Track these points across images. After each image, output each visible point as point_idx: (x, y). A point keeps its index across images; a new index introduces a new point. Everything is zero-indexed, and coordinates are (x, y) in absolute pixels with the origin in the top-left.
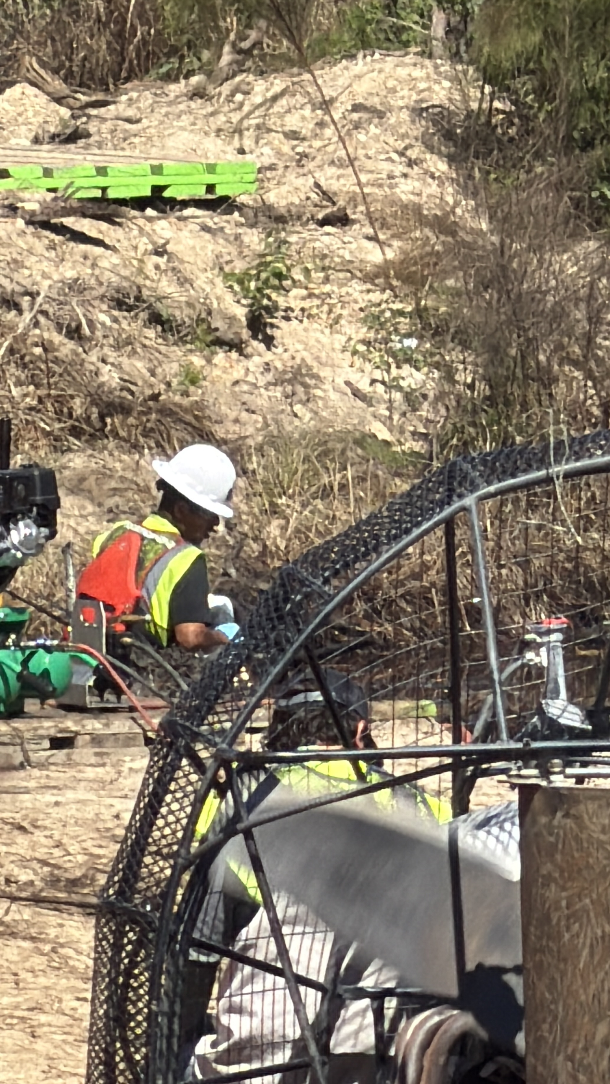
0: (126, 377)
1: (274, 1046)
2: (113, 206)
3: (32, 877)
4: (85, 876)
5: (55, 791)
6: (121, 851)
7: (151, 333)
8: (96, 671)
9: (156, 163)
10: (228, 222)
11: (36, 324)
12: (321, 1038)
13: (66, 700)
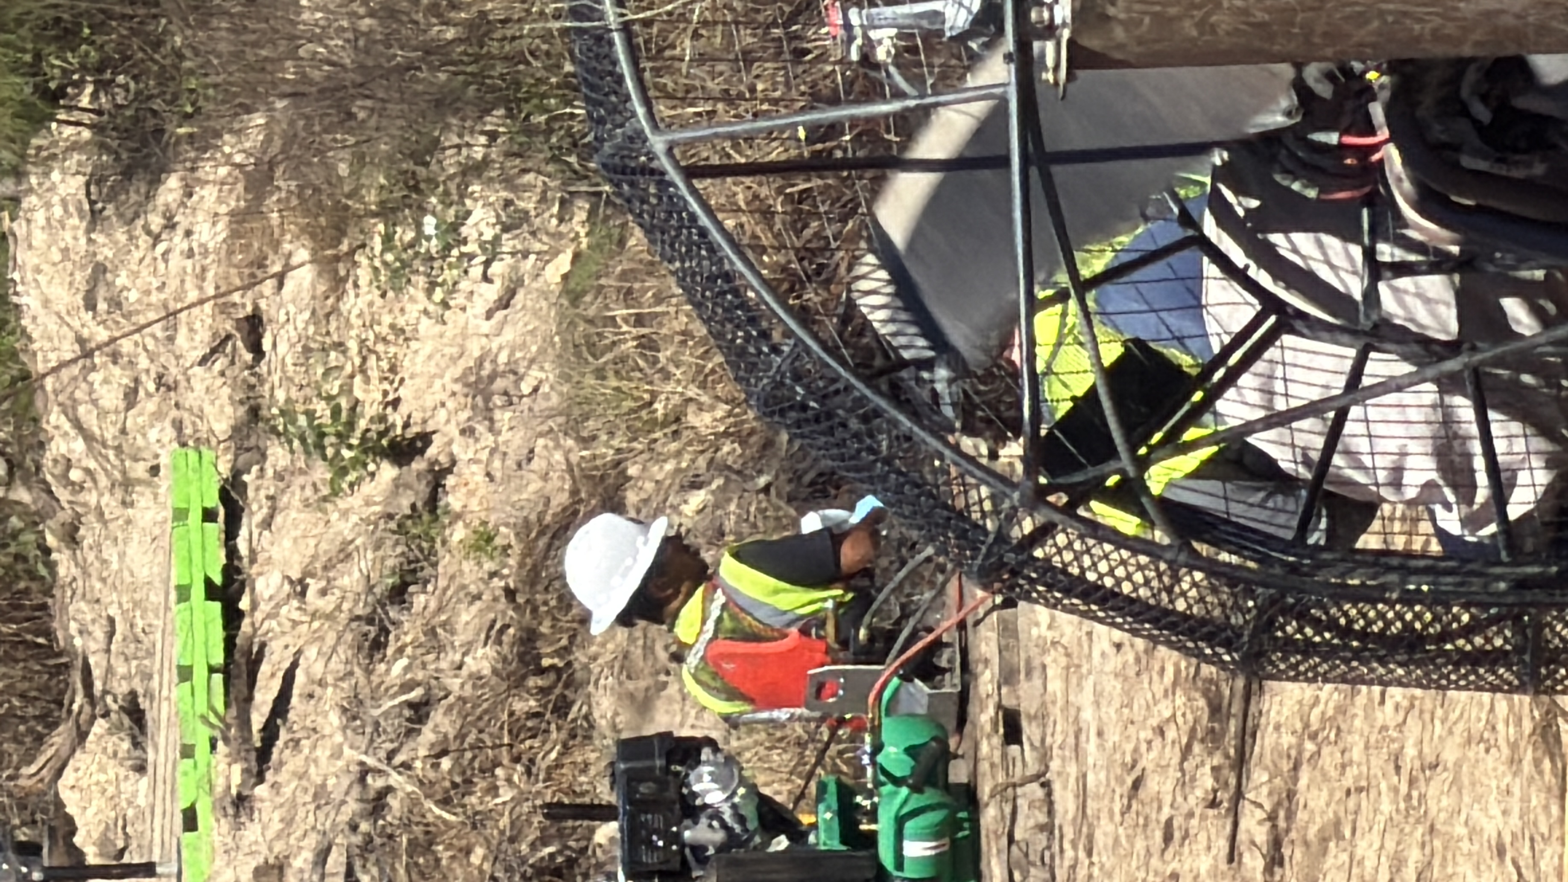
0: (483, 636)
1: (1448, 420)
2: (237, 656)
3: (1207, 769)
4: (1205, 694)
5: (1083, 738)
6: (1169, 644)
7: (419, 601)
8: (906, 678)
9: (173, 596)
10: (258, 489)
11: (407, 766)
12: (1435, 353)
13: (951, 724)
